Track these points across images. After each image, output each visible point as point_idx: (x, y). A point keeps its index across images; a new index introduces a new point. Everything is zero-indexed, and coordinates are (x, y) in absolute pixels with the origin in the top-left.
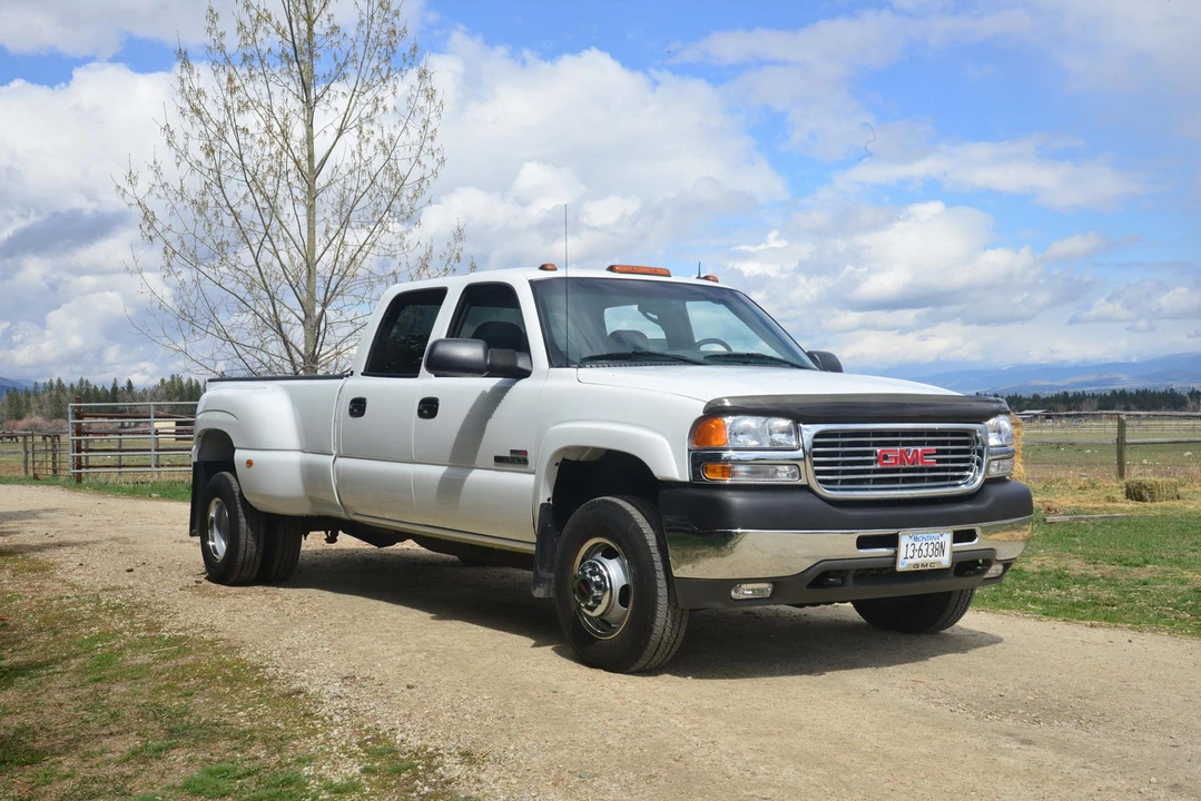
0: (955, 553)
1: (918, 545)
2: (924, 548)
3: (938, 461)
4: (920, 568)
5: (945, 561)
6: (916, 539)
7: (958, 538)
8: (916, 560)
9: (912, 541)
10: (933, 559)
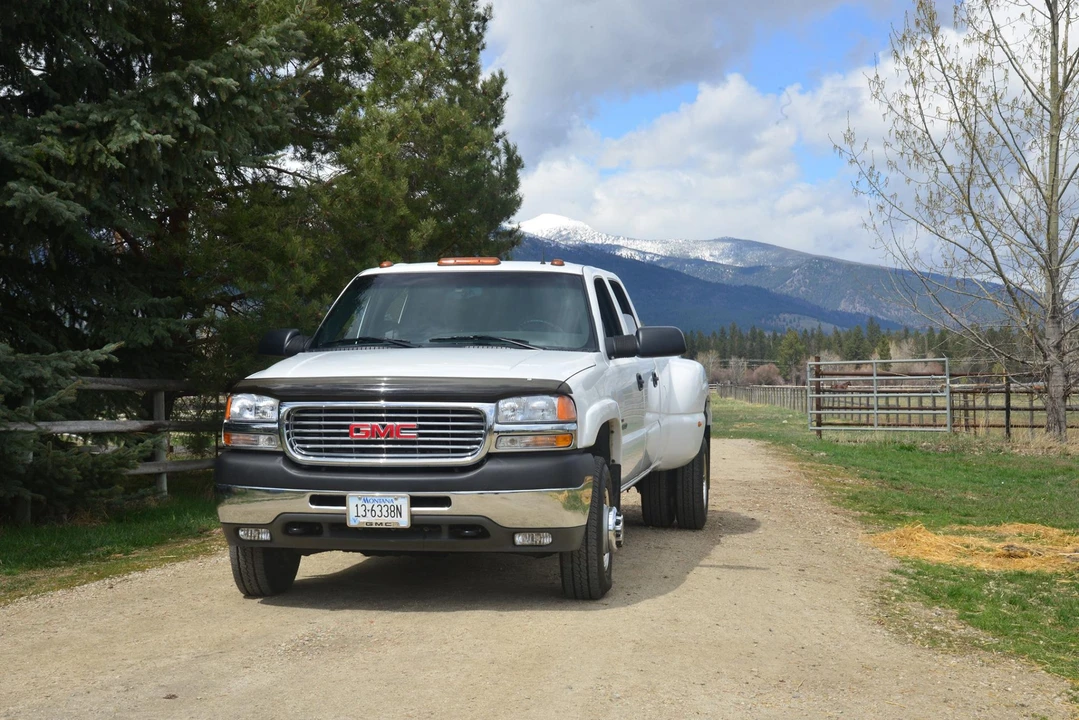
0: (412, 516)
1: (369, 507)
2: (377, 509)
3: (421, 435)
4: (374, 526)
5: (404, 522)
6: (366, 501)
7: (415, 502)
8: (369, 519)
9: (360, 503)
10: (389, 519)
